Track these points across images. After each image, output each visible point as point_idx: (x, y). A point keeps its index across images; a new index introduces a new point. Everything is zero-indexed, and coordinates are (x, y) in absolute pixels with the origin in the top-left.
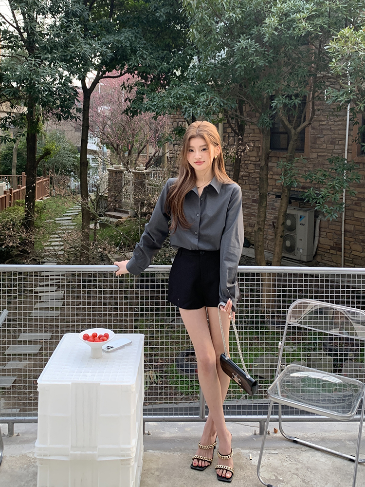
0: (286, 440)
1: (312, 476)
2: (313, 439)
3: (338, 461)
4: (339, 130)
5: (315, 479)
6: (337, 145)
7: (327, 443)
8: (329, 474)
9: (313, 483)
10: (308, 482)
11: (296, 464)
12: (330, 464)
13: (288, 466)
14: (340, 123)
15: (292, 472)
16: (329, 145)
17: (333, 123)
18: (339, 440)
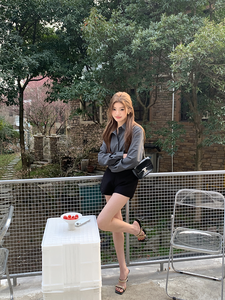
0: (176, 272)
1: (195, 290)
2: (191, 271)
3: (207, 281)
4: (169, 107)
5: (197, 292)
6: (168, 116)
7: (199, 272)
8: (204, 288)
9: (197, 294)
10: (194, 293)
11: (185, 285)
12: (203, 283)
13: (180, 286)
14: (169, 103)
15: (184, 289)
16: (163, 116)
17: (165, 104)
18: (204, 270)
